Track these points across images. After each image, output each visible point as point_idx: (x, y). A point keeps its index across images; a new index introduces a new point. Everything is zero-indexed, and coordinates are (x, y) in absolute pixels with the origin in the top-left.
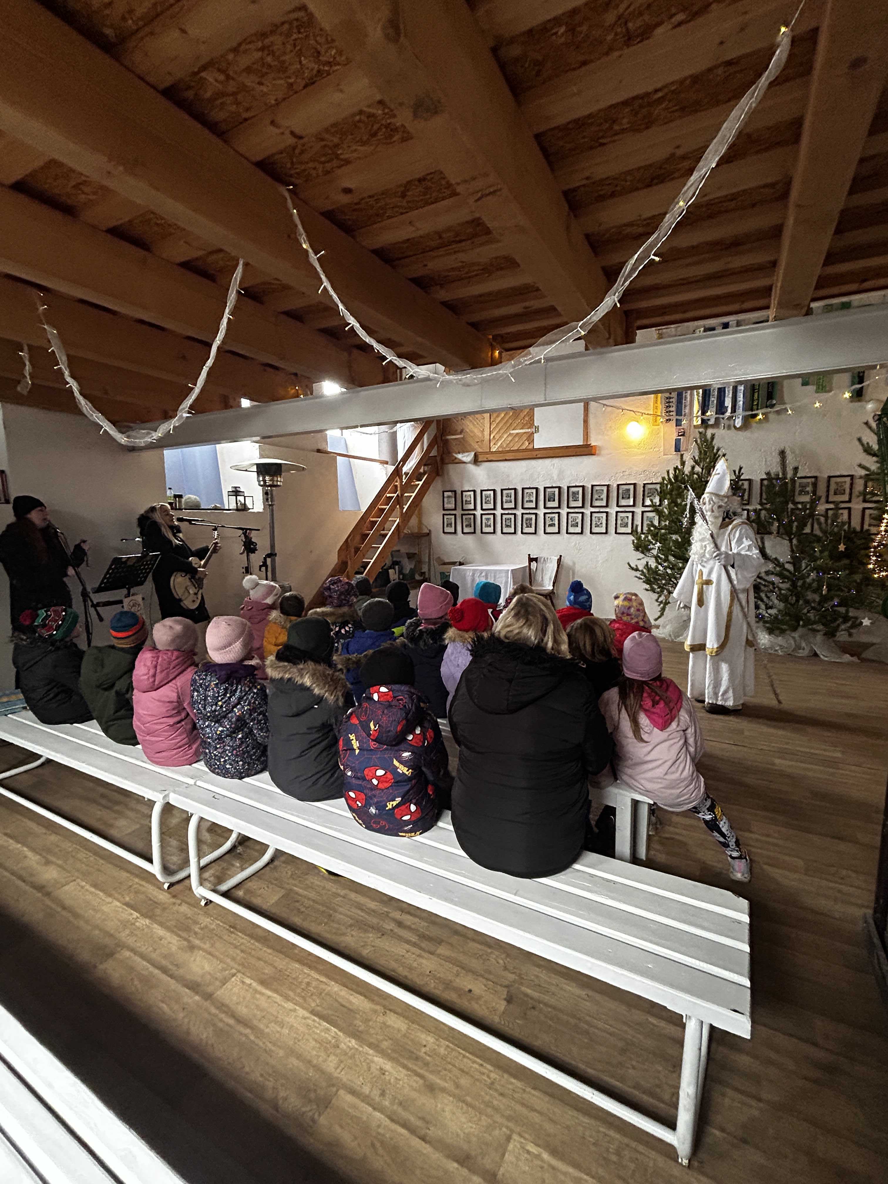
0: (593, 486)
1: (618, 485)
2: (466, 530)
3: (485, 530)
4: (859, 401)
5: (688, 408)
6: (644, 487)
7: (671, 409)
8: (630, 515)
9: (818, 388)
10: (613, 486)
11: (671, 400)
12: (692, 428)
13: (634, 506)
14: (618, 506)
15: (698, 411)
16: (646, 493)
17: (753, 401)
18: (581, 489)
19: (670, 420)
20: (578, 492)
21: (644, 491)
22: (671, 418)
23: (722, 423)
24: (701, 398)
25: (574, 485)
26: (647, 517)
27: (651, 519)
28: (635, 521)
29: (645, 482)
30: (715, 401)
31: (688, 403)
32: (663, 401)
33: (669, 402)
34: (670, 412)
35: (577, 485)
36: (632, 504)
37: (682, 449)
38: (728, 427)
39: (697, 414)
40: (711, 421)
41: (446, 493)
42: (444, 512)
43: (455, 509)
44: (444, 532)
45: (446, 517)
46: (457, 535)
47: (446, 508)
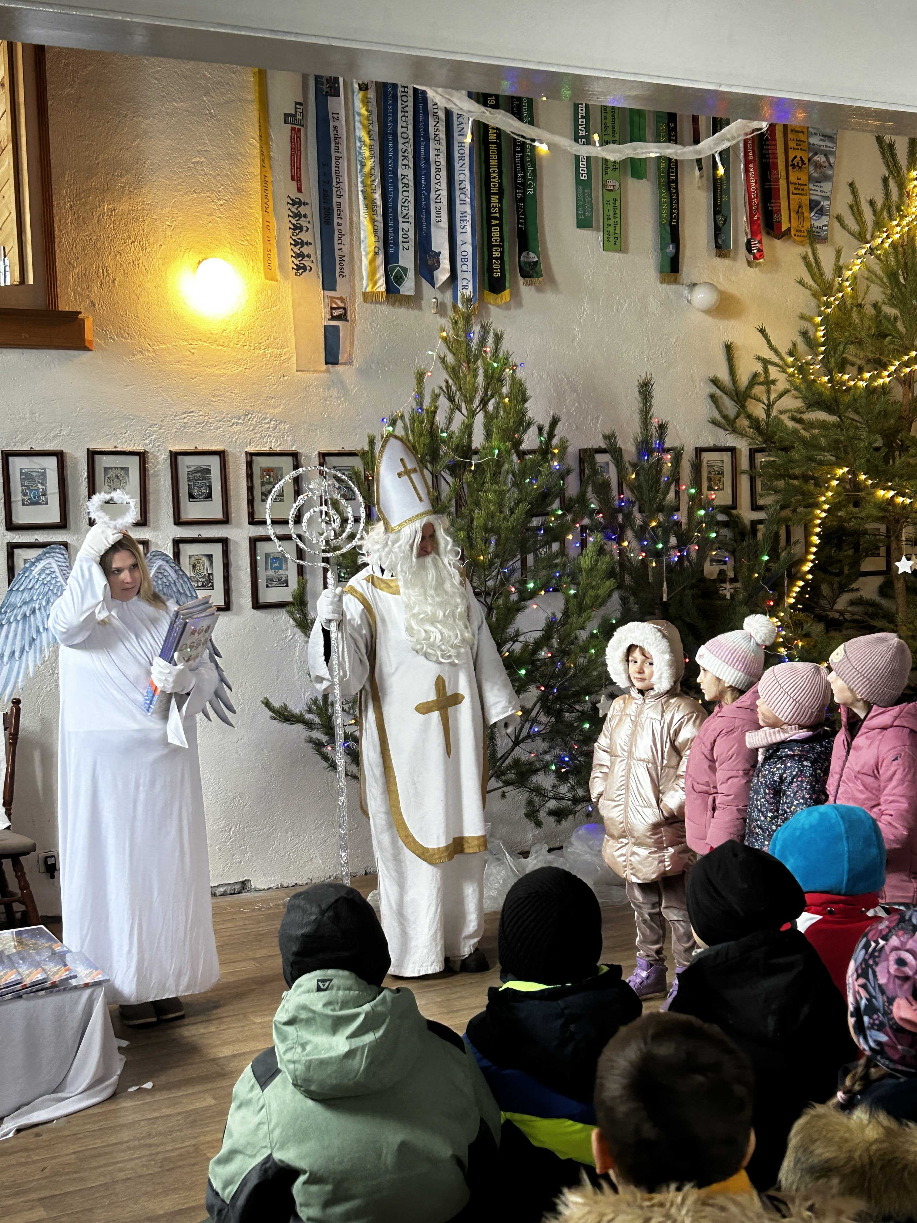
0: (92, 455)
1: (174, 456)
4: (676, 282)
5: (346, 239)
6: (249, 464)
7: (305, 236)
8: (216, 550)
9: (607, 239)
10: (156, 457)
11: (303, 210)
12: (359, 299)
13: (225, 521)
14: (178, 522)
15: (376, 253)
16: (257, 482)
17: (490, 246)
18: (51, 463)
19: (304, 268)
20: (44, 474)
21: (250, 476)
22: (306, 262)
23: (429, 293)
24: (380, 218)
25: (26, 448)
26: (267, 555)
27: (279, 561)
28: (232, 571)
29: (252, 449)
30: (411, 234)
31: (345, 228)
32: (285, 210)
33: (297, 215)
34: (303, 244)
35: (37, 448)
36: (219, 515)
37: (342, 358)
38: (441, 309)
39: (372, 261)
40: (408, 287)
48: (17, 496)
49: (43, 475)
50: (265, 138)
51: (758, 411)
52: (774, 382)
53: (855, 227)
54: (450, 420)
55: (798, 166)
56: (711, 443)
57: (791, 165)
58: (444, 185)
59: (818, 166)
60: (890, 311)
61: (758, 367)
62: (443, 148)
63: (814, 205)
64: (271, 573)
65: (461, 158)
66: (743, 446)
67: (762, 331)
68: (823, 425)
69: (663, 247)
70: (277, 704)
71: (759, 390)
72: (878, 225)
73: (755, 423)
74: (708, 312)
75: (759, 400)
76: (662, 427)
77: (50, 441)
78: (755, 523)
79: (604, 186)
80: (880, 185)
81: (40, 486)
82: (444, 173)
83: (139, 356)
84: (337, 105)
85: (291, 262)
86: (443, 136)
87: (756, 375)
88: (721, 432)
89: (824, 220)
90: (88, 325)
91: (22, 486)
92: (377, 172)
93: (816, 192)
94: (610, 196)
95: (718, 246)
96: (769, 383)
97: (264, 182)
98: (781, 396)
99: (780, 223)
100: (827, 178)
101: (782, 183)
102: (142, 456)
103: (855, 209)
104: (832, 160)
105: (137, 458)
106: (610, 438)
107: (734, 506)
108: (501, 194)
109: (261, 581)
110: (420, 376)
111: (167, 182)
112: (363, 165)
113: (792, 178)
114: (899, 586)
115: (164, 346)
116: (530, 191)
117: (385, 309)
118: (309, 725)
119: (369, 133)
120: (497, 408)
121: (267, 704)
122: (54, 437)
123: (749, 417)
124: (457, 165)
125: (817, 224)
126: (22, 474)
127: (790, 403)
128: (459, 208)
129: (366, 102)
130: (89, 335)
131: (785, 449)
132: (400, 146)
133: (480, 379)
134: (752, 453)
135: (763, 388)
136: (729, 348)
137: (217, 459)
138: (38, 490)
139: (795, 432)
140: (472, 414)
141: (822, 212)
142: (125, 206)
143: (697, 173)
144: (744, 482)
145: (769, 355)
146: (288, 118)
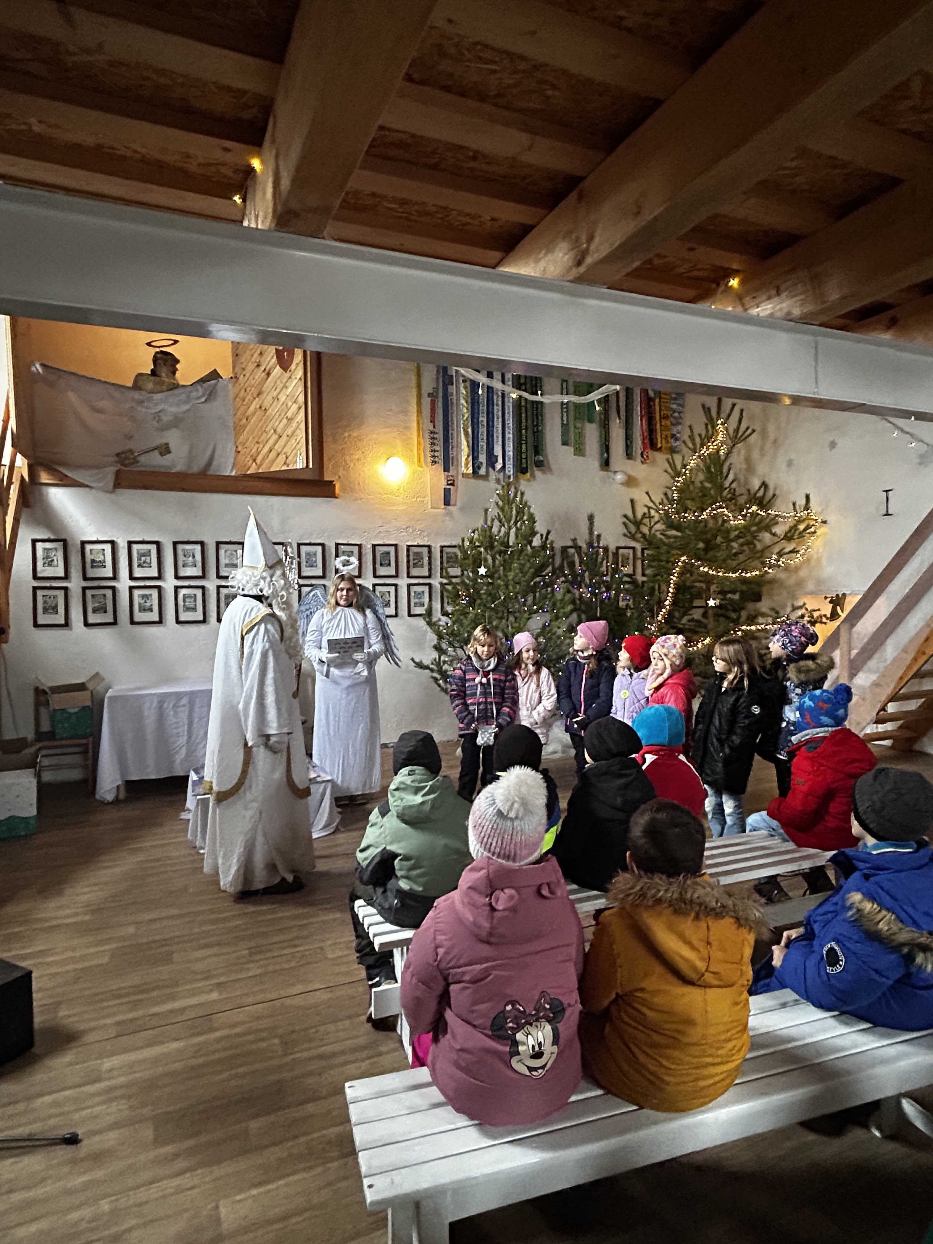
0: (337, 545)
1: (374, 546)
2: (92, 619)
3: (139, 616)
4: (607, 470)
5: (455, 449)
6: (408, 550)
7: (437, 448)
8: (392, 589)
9: (576, 450)
10: (366, 547)
11: (436, 436)
12: (460, 477)
13: (396, 576)
14: (375, 576)
15: (468, 456)
16: (411, 558)
17: (521, 453)
18: (319, 548)
19: (435, 462)
21: (408, 556)
22: (436, 459)
23: (493, 475)
24: (470, 440)
25: (308, 541)
26: (415, 592)
27: (420, 595)
28: (399, 600)
29: (409, 544)
30: (485, 447)
31: (455, 444)
32: (427, 436)
33: (433, 438)
34: (435, 451)
35: (313, 542)
36: (394, 573)
37: (452, 503)
38: (498, 481)
39: (467, 459)
40: (483, 471)
41: (39, 545)
42: (36, 584)
43: (66, 577)
44: (36, 625)
45: (40, 593)
46: (71, 629)
47: (39, 575)
48: (304, 563)
49: (315, 554)
50: (419, 403)
51: (645, 530)
52: (653, 517)
53: (691, 445)
54: (499, 531)
55: (666, 417)
56: (623, 545)
57: (661, 418)
58: (500, 426)
59: (675, 418)
60: (708, 485)
61: (646, 510)
62: (500, 409)
63: (673, 436)
64: (417, 600)
65: (509, 413)
66: (638, 546)
67: (647, 493)
68: (676, 537)
69: (602, 454)
70: (417, 660)
71: (646, 521)
72: (702, 446)
73: (644, 536)
74: (622, 484)
75: (645, 525)
76: (599, 536)
77: (319, 539)
78: (643, 582)
79: (575, 427)
80: (704, 427)
82: (500, 420)
83: (360, 501)
84: (452, 389)
85: (429, 460)
86: (500, 403)
87: (645, 514)
88: (628, 539)
89: (678, 443)
90: (337, 487)
91: (306, 559)
92: (470, 419)
93: (674, 430)
94: (577, 431)
95: (627, 454)
96: (651, 517)
97: (418, 423)
98: (656, 523)
99: (656, 444)
100: (679, 423)
101: (658, 425)
102: (360, 546)
103: (692, 437)
104: (682, 415)
105: (357, 547)
106: (574, 540)
107: (634, 575)
108: (526, 429)
109: (412, 604)
110: (486, 511)
111: (374, 423)
112: (463, 416)
113: (663, 423)
114: (710, 612)
115: (371, 497)
116: (540, 428)
117: (472, 480)
118: (432, 670)
119: (467, 402)
120: (521, 526)
121: (413, 660)
122: (321, 537)
123: (641, 533)
124: (507, 416)
125: (674, 445)
126: (306, 553)
127: (659, 526)
128: (507, 436)
129: (465, 388)
130: (337, 491)
131: (658, 548)
132: (481, 408)
133: (514, 512)
134: (643, 549)
135: (647, 520)
136: (632, 501)
137: (393, 548)
138: (313, 560)
139: (661, 539)
140: (510, 528)
141: (677, 439)
143: (618, 421)
144: (639, 563)
145: (651, 504)
146: (429, 395)
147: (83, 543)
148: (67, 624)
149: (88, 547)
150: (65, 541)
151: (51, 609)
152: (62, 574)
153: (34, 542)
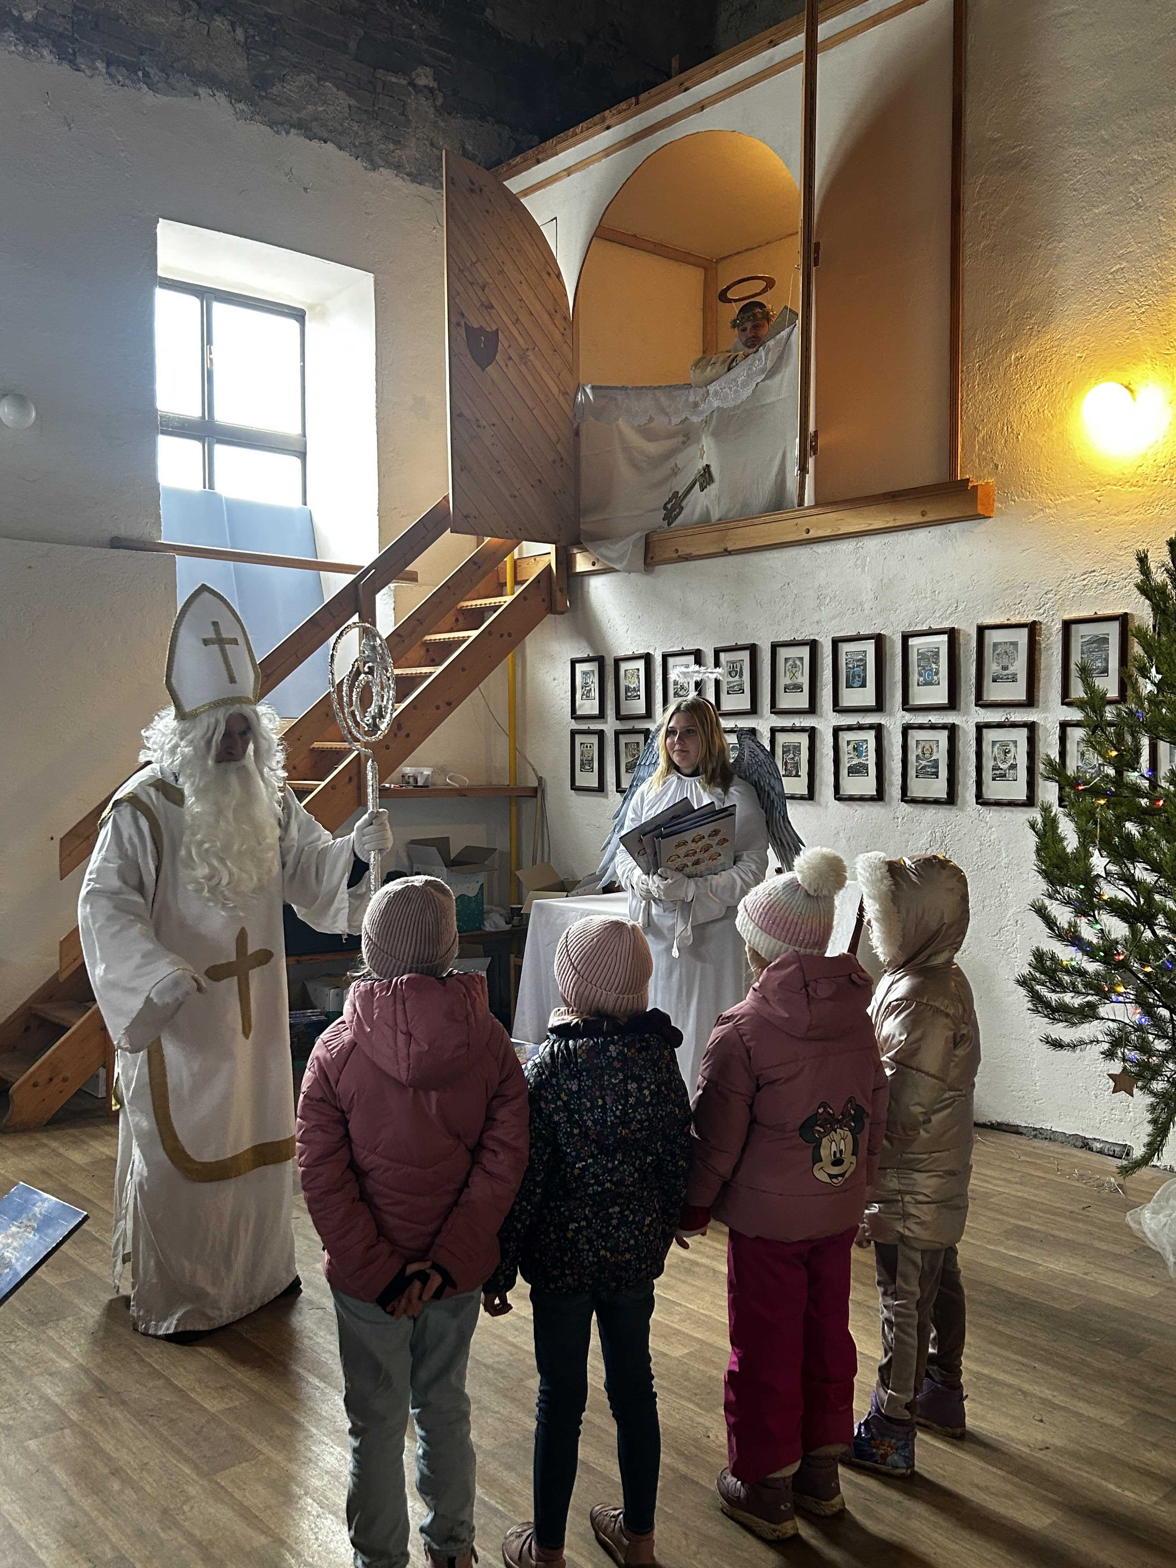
0: (981, 630)
1: (1067, 625)
2: (624, 782)
10: (1049, 628)
13: (1123, 700)
14: (1066, 702)
18: (943, 642)
20: (937, 654)
25: (925, 627)
36: (1114, 693)
41: (579, 667)
42: (574, 725)
43: (602, 715)
44: (574, 787)
45: (579, 739)
46: (606, 797)
47: (579, 713)
48: (914, 678)
77: (947, 619)
81: (934, 666)
83: (1039, 515)
91: (918, 666)
102: (1032, 627)
105: (1026, 631)
111: (1081, 307)
115: (1068, 499)
122: (951, 614)
126: (919, 654)
137: (1116, 625)
138: (931, 670)
142: (1031, 351)
147: (617, 661)
148: (601, 788)
149: (624, 666)
150: (600, 660)
151: (586, 764)
152: (596, 712)
153: (573, 663)
